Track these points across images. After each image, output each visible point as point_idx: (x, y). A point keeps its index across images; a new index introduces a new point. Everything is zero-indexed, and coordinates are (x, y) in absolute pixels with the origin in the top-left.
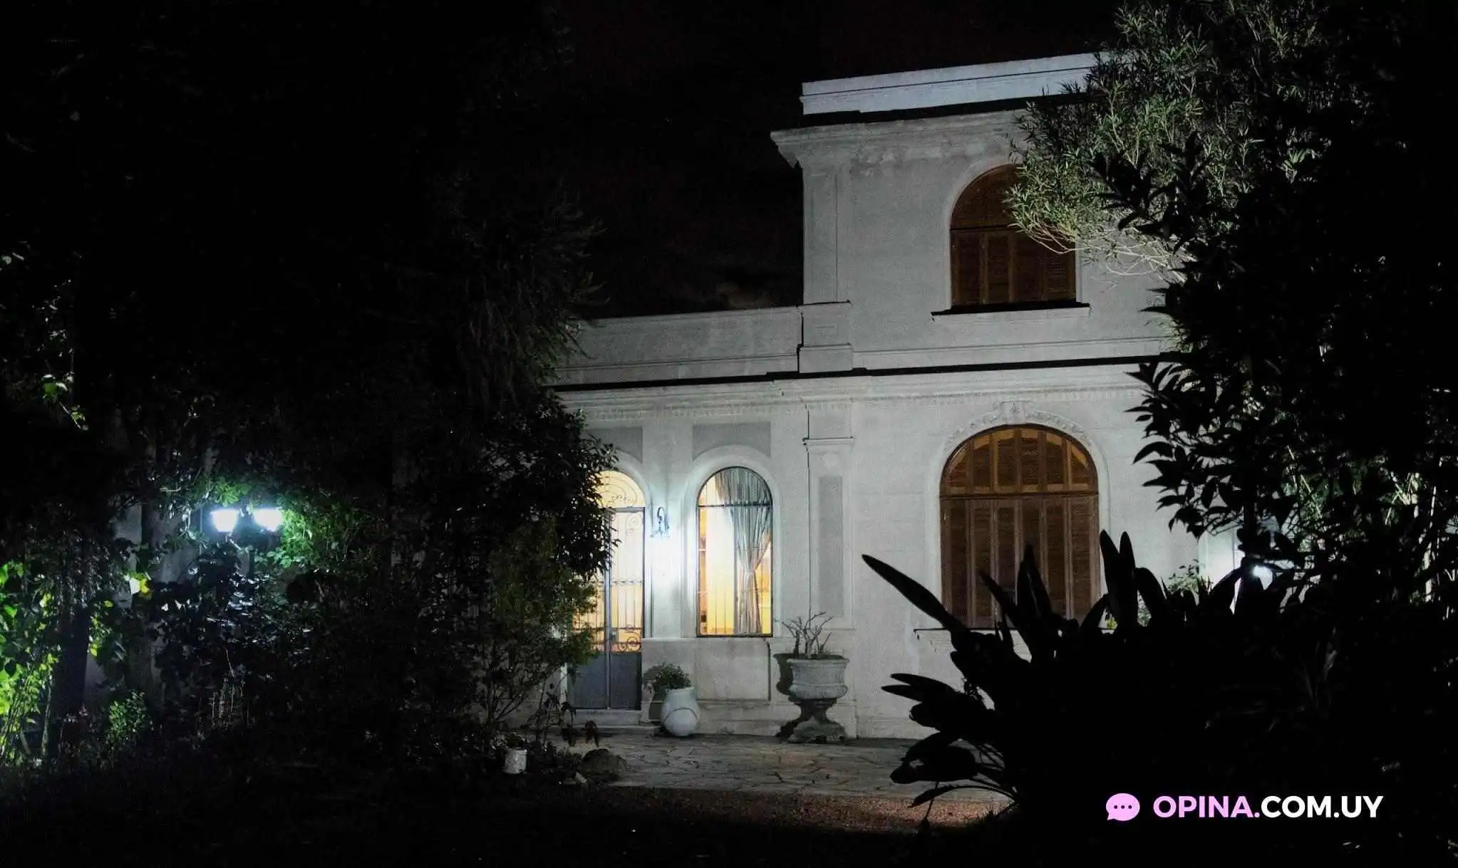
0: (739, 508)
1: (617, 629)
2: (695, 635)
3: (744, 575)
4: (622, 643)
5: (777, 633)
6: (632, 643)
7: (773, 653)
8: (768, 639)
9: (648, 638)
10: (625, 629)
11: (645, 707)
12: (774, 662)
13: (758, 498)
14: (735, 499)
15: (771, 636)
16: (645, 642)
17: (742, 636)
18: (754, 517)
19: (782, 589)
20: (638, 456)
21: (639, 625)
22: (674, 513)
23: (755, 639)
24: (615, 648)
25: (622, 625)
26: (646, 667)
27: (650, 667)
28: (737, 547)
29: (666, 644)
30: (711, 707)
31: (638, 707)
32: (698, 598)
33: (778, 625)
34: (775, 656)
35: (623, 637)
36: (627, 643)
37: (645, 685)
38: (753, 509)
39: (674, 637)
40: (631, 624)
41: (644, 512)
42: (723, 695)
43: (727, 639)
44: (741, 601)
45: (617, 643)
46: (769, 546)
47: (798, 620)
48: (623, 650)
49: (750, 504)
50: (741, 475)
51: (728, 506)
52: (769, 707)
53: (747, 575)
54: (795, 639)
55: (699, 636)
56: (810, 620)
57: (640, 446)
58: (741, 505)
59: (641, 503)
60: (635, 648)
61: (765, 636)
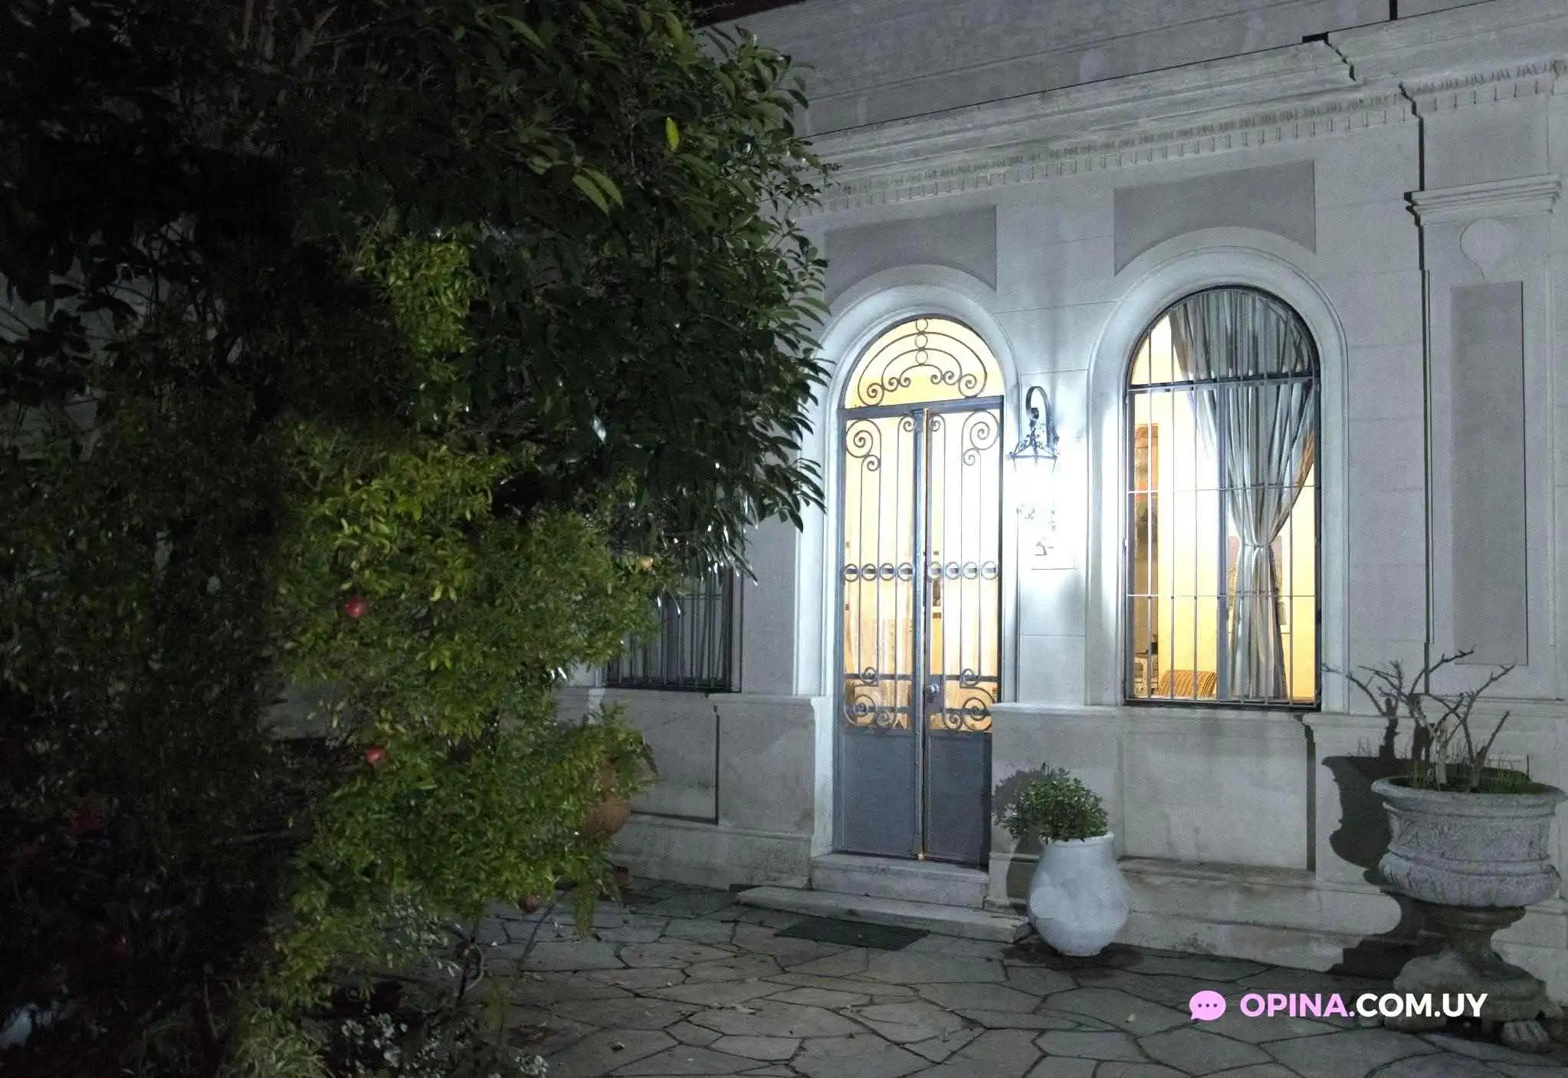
0: (1231, 387)
1: (941, 679)
2: (1120, 698)
3: (1246, 554)
4: (951, 711)
5: (1333, 701)
6: (973, 711)
7: (1321, 754)
8: (1309, 718)
9: (1006, 705)
10: (957, 678)
11: (1000, 865)
12: (1325, 777)
13: (1280, 364)
14: (1220, 368)
15: (1316, 708)
16: (1003, 713)
17: (1236, 706)
18: (1272, 409)
19: (1348, 589)
20: (986, 275)
21: (989, 669)
22: (1070, 403)
23: (1273, 715)
24: (937, 721)
25: (951, 669)
26: (1000, 774)
27: (1011, 772)
28: (1226, 487)
29: (1049, 719)
30: (1158, 881)
31: (984, 867)
32: (1129, 609)
33: (1335, 684)
34: (1328, 762)
35: (954, 696)
36: (964, 711)
37: (1000, 816)
38: (1268, 388)
39: (1069, 704)
40: (970, 664)
41: (1001, 407)
42: (1187, 850)
43: (1200, 713)
44: (1237, 618)
45: (941, 710)
46: (1310, 480)
47: (1392, 671)
48: (953, 726)
49: (1258, 376)
50: (1236, 309)
51: (1200, 382)
52: (1312, 896)
53: (1251, 555)
54: (1385, 722)
55: (1131, 701)
56: (1427, 671)
57: (992, 253)
58: (1237, 378)
59: (995, 387)
60: (981, 725)
61: (1300, 709)
